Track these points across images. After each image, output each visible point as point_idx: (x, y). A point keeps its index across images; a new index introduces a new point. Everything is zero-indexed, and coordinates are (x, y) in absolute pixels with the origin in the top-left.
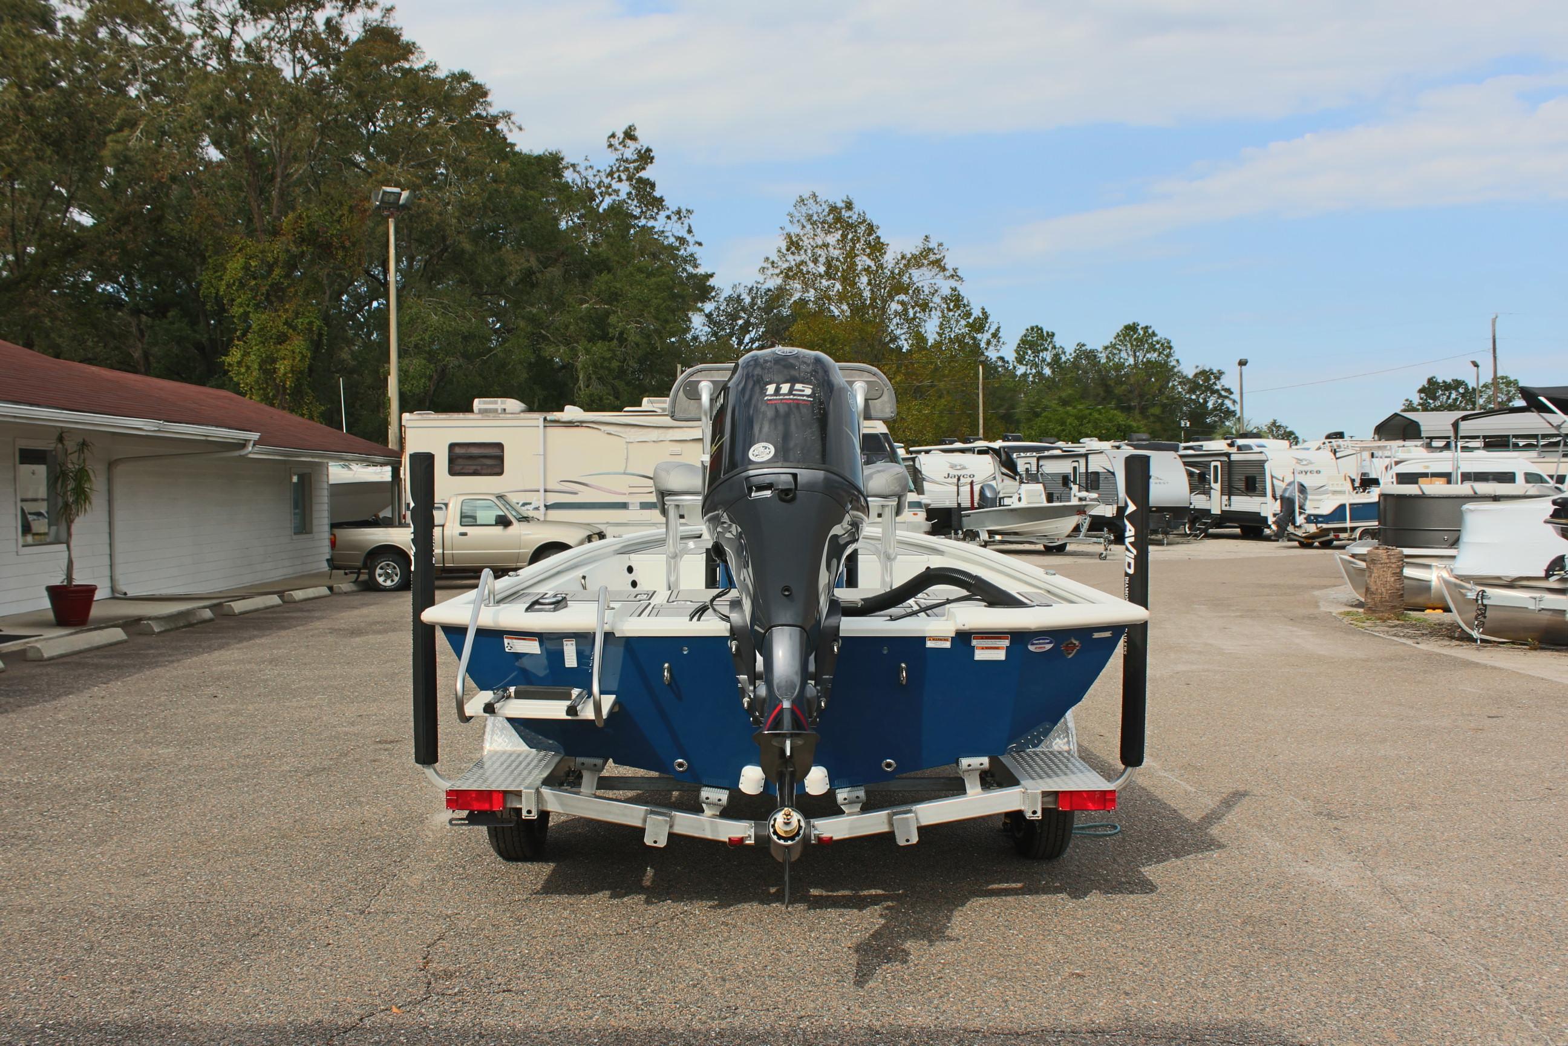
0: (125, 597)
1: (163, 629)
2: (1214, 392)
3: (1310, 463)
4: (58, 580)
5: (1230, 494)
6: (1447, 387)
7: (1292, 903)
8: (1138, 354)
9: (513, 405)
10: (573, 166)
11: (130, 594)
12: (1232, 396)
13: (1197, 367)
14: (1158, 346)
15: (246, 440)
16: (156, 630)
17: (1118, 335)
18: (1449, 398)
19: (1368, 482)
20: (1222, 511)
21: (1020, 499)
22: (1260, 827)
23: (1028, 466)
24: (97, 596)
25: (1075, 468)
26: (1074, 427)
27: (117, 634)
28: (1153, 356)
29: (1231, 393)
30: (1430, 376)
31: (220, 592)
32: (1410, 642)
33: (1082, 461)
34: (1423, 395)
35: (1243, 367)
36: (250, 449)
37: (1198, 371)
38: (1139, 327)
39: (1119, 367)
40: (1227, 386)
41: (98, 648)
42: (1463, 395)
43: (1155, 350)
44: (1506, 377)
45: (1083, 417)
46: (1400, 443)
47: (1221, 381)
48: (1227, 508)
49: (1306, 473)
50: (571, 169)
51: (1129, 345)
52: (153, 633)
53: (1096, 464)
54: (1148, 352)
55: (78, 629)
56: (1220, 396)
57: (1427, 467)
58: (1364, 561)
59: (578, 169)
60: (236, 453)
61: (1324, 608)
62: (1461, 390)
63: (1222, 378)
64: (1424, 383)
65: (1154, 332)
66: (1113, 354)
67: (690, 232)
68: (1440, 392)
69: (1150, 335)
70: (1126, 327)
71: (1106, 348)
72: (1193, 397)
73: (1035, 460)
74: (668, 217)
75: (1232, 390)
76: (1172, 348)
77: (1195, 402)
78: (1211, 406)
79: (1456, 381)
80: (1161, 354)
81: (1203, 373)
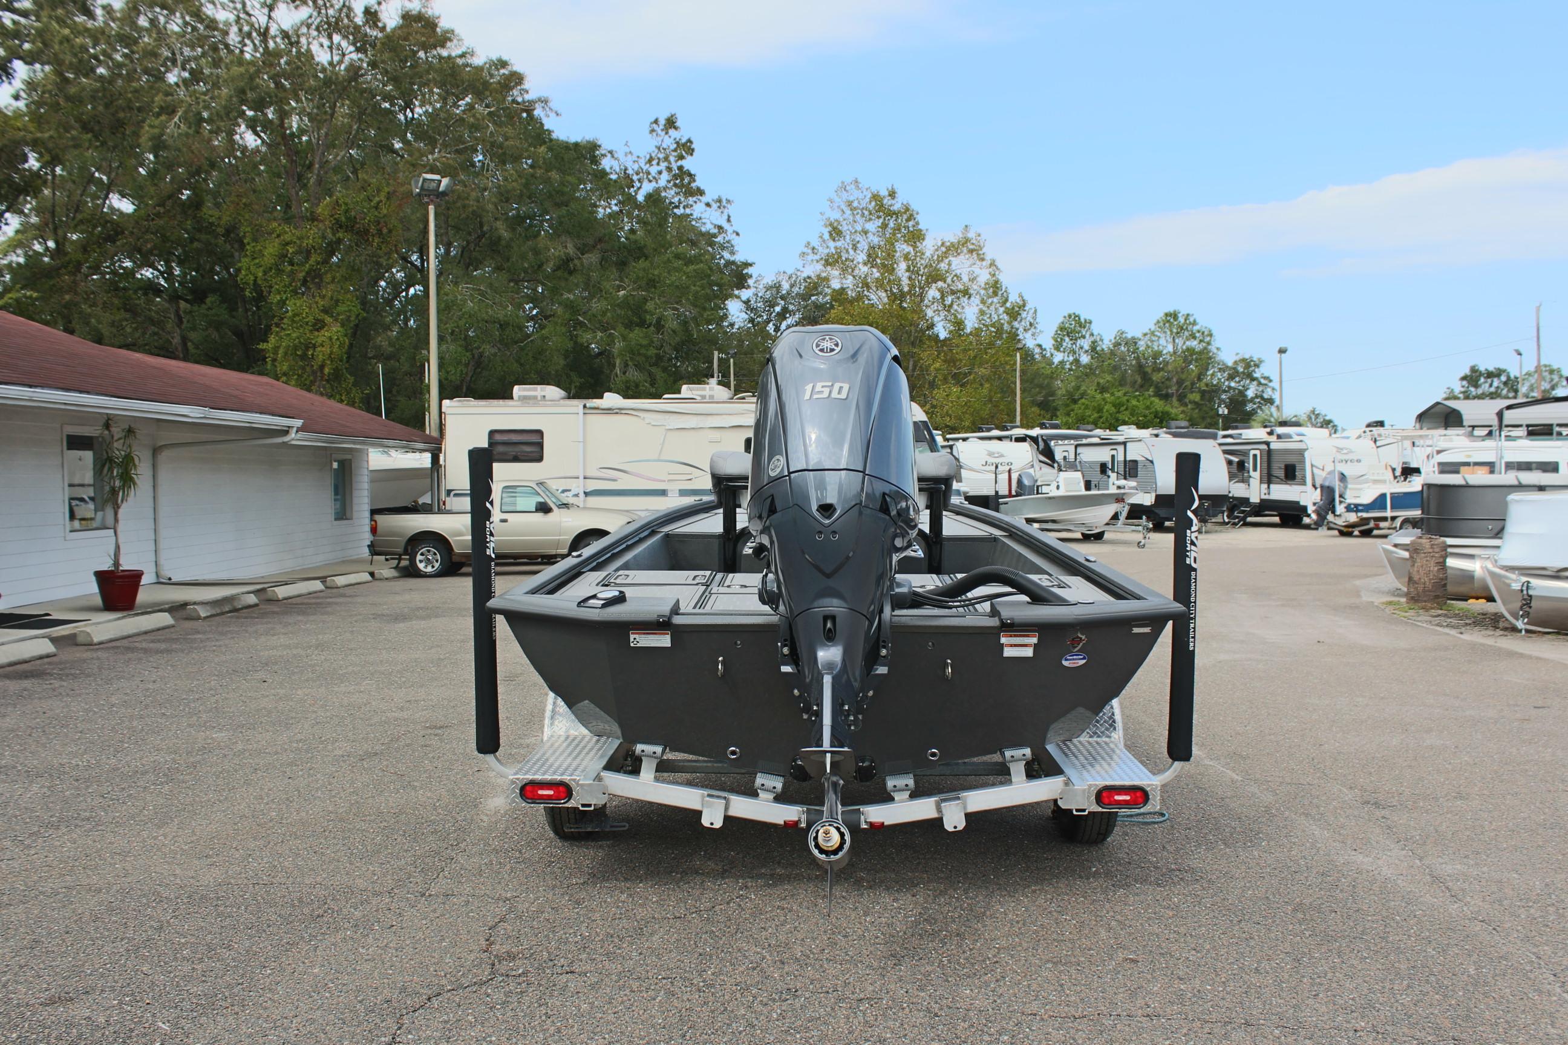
0: (170, 582)
1: (209, 614)
2: (1253, 379)
3: (1351, 452)
4: (106, 565)
5: (1269, 482)
6: (1490, 375)
7: (1341, 891)
8: (1177, 341)
9: (553, 392)
10: (611, 152)
11: (174, 580)
12: (1270, 384)
14: (1198, 335)
15: (289, 427)
16: (203, 614)
17: (1158, 322)
18: (1491, 386)
19: (1409, 472)
20: (1261, 500)
21: (1058, 487)
22: (1307, 815)
23: (1066, 454)
24: (144, 580)
25: (1113, 456)
26: (1111, 414)
27: (165, 619)
28: (1193, 344)
29: (1271, 381)
30: (1472, 364)
31: (263, 577)
32: (1453, 632)
33: (1121, 448)
34: (1465, 383)
35: (1283, 355)
36: (293, 435)
37: (1237, 358)
38: (1180, 315)
39: (1157, 354)
40: (1266, 375)
41: (146, 633)
42: (1505, 383)
43: (1194, 338)
44: (1549, 366)
45: (1121, 404)
46: (1442, 431)
47: (1261, 368)
48: (1266, 497)
49: (1346, 462)
50: (609, 155)
51: (1169, 333)
52: (199, 618)
53: (1134, 453)
54: (1188, 339)
55: (125, 613)
56: (1260, 384)
57: (1469, 456)
58: (1407, 550)
59: (616, 156)
60: (280, 440)
61: (1366, 598)
62: (1503, 378)
63: (1262, 365)
64: (1467, 371)
65: (1195, 321)
66: (1152, 341)
67: (729, 220)
68: (1482, 380)
69: (1190, 324)
70: (1166, 315)
71: (1145, 335)
72: (1233, 384)
73: (1073, 448)
74: (708, 205)
75: (1271, 378)
76: (1212, 336)
77: (1234, 389)
78: (1250, 393)
79: (1498, 369)
80: (1202, 342)
81: (1243, 360)
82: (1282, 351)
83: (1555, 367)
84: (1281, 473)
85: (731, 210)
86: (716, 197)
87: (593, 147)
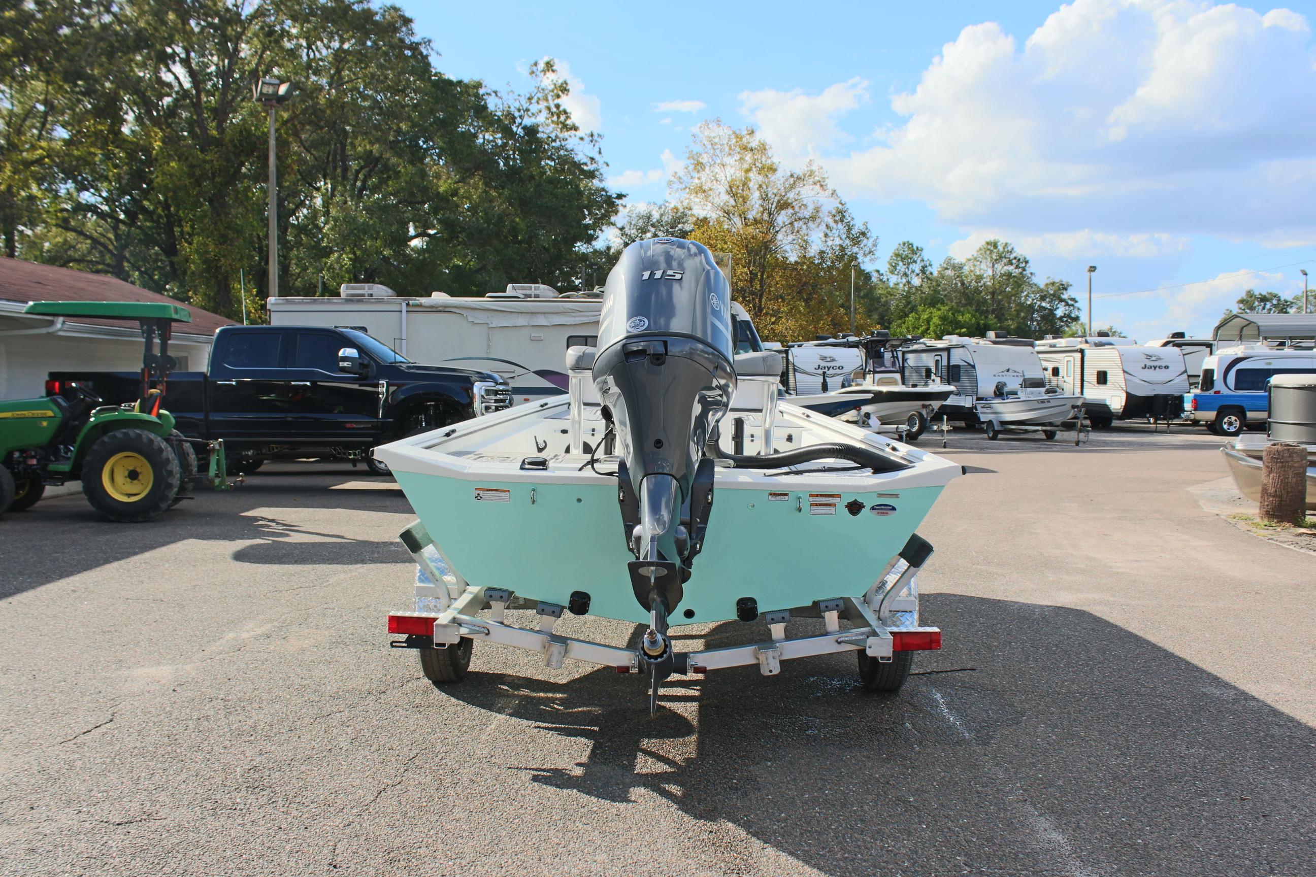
2: (1062, 300)
3: (1159, 359)
6: (1264, 299)
8: (996, 266)
9: (380, 290)
10: (496, 92)
12: (1076, 305)
13: (1048, 278)
14: (1014, 261)
17: (980, 249)
18: (1264, 308)
25: (937, 361)
26: (937, 326)
28: (1011, 269)
29: (1076, 302)
30: (1249, 289)
33: (944, 355)
35: (1092, 273)
36: (60, 326)
37: (1048, 281)
38: (999, 244)
39: (979, 278)
40: (1073, 296)
43: (1012, 264)
47: (1068, 291)
49: (1155, 368)
50: (494, 95)
51: (989, 259)
53: (957, 358)
54: (1006, 265)
56: (1067, 304)
59: (499, 95)
60: (44, 331)
62: (1275, 302)
63: (1069, 288)
64: (1243, 295)
65: (1013, 249)
66: (974, 266)
67: (600, 153)
68: (1256, 303)
69: (1008, 252)
70: (988, 243)
71: (969, 260)
72: (1044, 304)
74: (582, 139)
75: (1077, 300)
76: (1027, 262)
77: (1045, 309)
78: (1059, 313)
79: (1271, 293)
80: (1017, 267)
81: (1053, 284)
82: (1093, 269)
85: (602, 143)
86: (589, 132)
87: (479, 85)
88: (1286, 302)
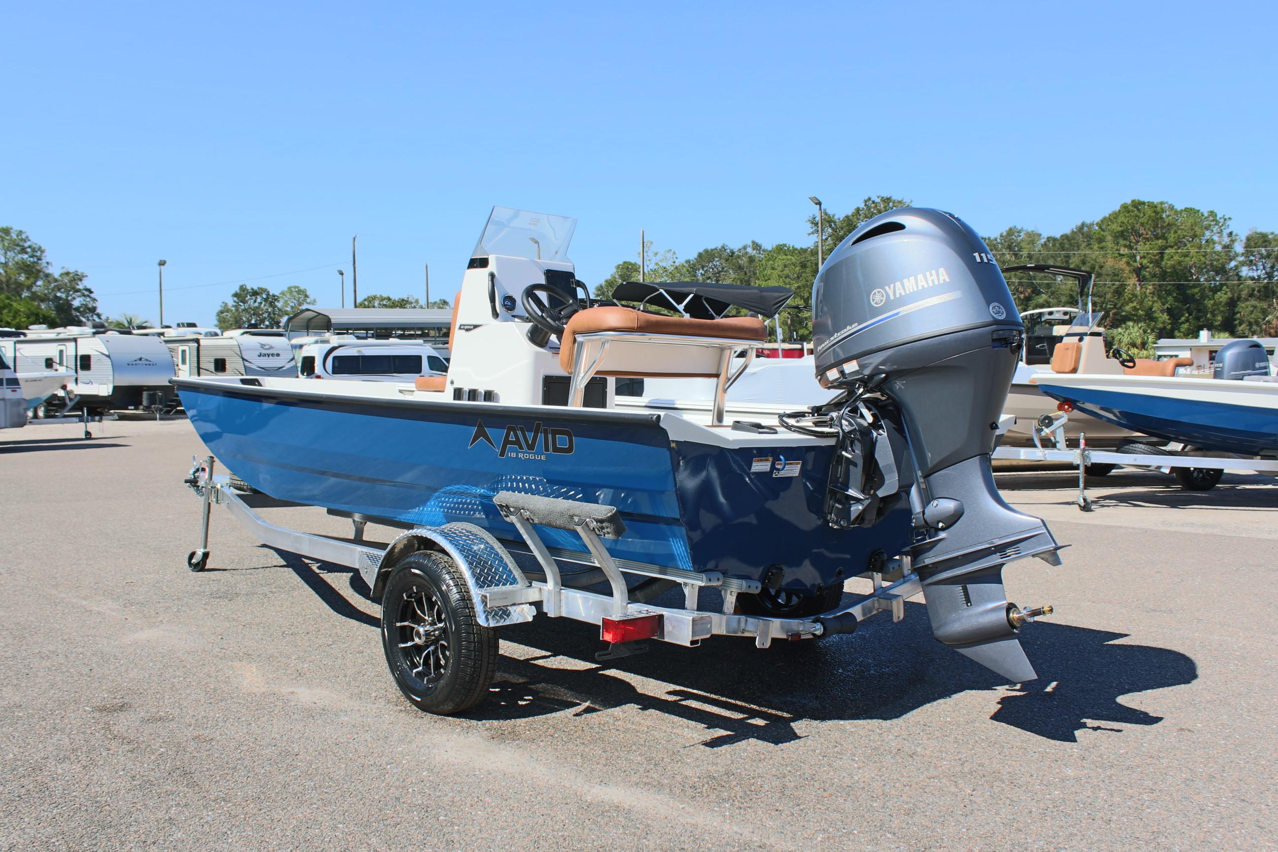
2: (77, 291)
3: (271, 348)
5: (199, 372)
6: (255, 293)
8: (9, 253)
12: (92, 295)
13: (63, 268)
14: (29, 250)
18: (255, 302)
25: (61, 352)
28: (24, 257)
29: (91, 292)
33: (70, 345)
34: (235, 299)
35: (162, 267)
37: (64, 271)
38: (12, 231)
40: (88, 287)
42: (266, 300)
43: (26, 253)
44: (298, 287)
47: (83, 282)
53: (87, 349)
54: (19, 253)
56: (83, 295)
62: (264, 296)
63: (84, 279)
64: (237, 289)
65: (27, 237)
68: (249, 297)
69: (22, 240)
72: (59, 294)
73: (12, 344)
75: (92, 290)
76: (43, 252)
77: (60, 298)
78: (76, 303)
79: (261, 289)
80: (32, 256)
81: (68, 274)
82: (162, 263)
83: (302, 288)
84: (212, 367)
88: (274, 296)
